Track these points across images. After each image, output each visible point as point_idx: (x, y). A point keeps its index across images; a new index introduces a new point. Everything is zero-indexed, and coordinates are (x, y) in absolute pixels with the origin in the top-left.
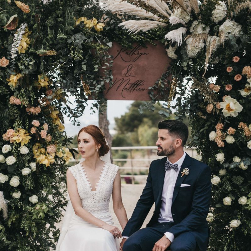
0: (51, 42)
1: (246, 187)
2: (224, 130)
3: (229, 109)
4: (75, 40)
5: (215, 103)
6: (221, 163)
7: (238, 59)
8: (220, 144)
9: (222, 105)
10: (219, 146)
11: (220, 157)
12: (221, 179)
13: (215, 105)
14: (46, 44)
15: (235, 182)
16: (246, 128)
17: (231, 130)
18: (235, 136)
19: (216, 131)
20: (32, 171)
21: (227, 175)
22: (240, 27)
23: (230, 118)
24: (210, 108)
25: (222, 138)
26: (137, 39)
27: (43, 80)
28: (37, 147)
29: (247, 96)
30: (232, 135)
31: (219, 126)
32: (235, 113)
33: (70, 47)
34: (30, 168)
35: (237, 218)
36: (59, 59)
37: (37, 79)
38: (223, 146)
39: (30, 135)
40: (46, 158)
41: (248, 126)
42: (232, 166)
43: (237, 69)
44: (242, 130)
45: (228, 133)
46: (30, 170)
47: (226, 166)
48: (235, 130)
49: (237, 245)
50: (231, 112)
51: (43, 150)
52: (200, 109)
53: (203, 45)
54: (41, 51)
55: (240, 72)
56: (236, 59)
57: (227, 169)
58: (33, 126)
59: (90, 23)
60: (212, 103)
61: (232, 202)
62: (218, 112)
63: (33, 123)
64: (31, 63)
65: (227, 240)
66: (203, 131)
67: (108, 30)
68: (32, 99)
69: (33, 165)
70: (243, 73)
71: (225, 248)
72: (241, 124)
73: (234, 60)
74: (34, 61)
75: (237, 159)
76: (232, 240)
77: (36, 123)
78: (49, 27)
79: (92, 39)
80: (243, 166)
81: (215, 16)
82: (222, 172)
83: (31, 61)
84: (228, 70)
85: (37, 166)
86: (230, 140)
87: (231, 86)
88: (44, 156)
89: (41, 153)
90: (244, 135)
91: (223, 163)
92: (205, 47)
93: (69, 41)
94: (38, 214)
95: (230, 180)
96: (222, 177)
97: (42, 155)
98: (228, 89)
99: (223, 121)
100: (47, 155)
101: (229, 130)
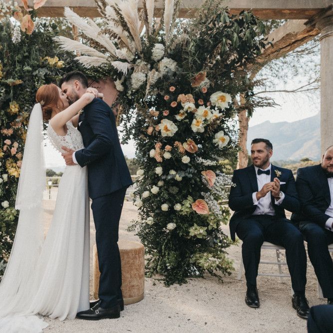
0: (19, 74)
1: (180, 196)
2: (163, 148)
3: (166, 129)
4: (39, 72)
5: (155, 126)
6: (160, 175)
7: (174, 88)
8: (159, 159)
9: (161, 127)
10: (158, 161)
11: (159, 170)
12: (160, 189)
13: (154, 128)
14: (15, 75)
15: (171, 191)
16: (181, 146)
17: (168, 147)
18: (171, 152)
19: (155, 149)
20: (3, 181)
21: (164, 186)
22: (175, 63)
23: (167, 138)
24: (150, 130)
25: (161, 154)
26: (91, 74)
27: (13, 107)
28: (10, 162)
29: (182, 120)
30: (168, 151)
31: (158, 145)
32: (172, 133)
33: (35, 78)
34: (3, 179)
35: (173, 222)
36: (26, 88)
37: (9, 105)
38: (161, 161)
39: (3, 152)
40: (16, 171)
41: (182, 145)
42: (169, 177)
43: (173, 97)
44: (177, 147)
45: (166, 150)
46: (2, 180)
47: (164, 177)
48: (171, 147)
49: (173, 244)
50: (168, 132)
51: (14, 165)
52: (143, 133)
53: (145, 79)
54: (10, 81)
55: (175, 100)
56: (172, 89)
57: (164, 180)
58: (5, 144)
59: (52, 61)
60: (152, 126)
61: (169, 208)
62: (157, 133)
63: (5, 142)
64: (3, 91)
65: (164, 240)
66: (145, 149)
67: (68, 68)
68: (4, 122)
69: (5, 176)
70: (178, 100)
71: (163, 247)
72: (177, 143)
73: (171, 90)
74: (4, 90)
75: (173, 172)
76: (169, 240)
77: (8, 142)
78: (18, 61)
79: (54, 74)
80: (178, 178)
81: (155, 55)
82: (160, 183)
83: (3, 90)
84: (165, 99)
85: (8, 177)
86: (167, 156)
87: (168, 111)
88: (15, 169)
89: (12, 167)
90: (179, 151)
91: (161, 175)
92: (146, 81)
93: (34, 74)
94: (8, 216)
95: (166, 190)
96: (160, 188)
97: (12, 168)
98: (165, 114)
99: (161, 141)
100: (17, 168)
101: (166, 147)
